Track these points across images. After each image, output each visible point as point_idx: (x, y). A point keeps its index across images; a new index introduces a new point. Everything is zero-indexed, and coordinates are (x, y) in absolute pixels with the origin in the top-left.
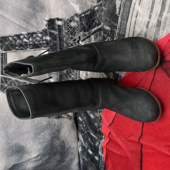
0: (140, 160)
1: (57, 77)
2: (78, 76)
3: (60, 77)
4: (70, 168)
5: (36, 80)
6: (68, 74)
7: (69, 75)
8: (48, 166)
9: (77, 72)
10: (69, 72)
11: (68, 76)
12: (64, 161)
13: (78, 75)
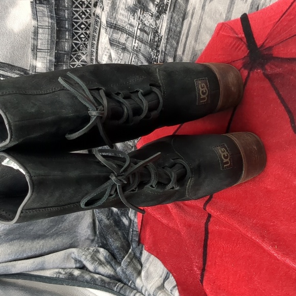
0: (203, 243)
1: (51, 58)
2: (94, 58)
3: (55, 58)
4: (75, 232)
5: (6, 64)
6: (74, 52)
7: (75, 54)
8: (32, 229)
9: (93, 50)
10: (76, 48)
11: (74, 57)
12: (63, 220)
13: (95, 54)
